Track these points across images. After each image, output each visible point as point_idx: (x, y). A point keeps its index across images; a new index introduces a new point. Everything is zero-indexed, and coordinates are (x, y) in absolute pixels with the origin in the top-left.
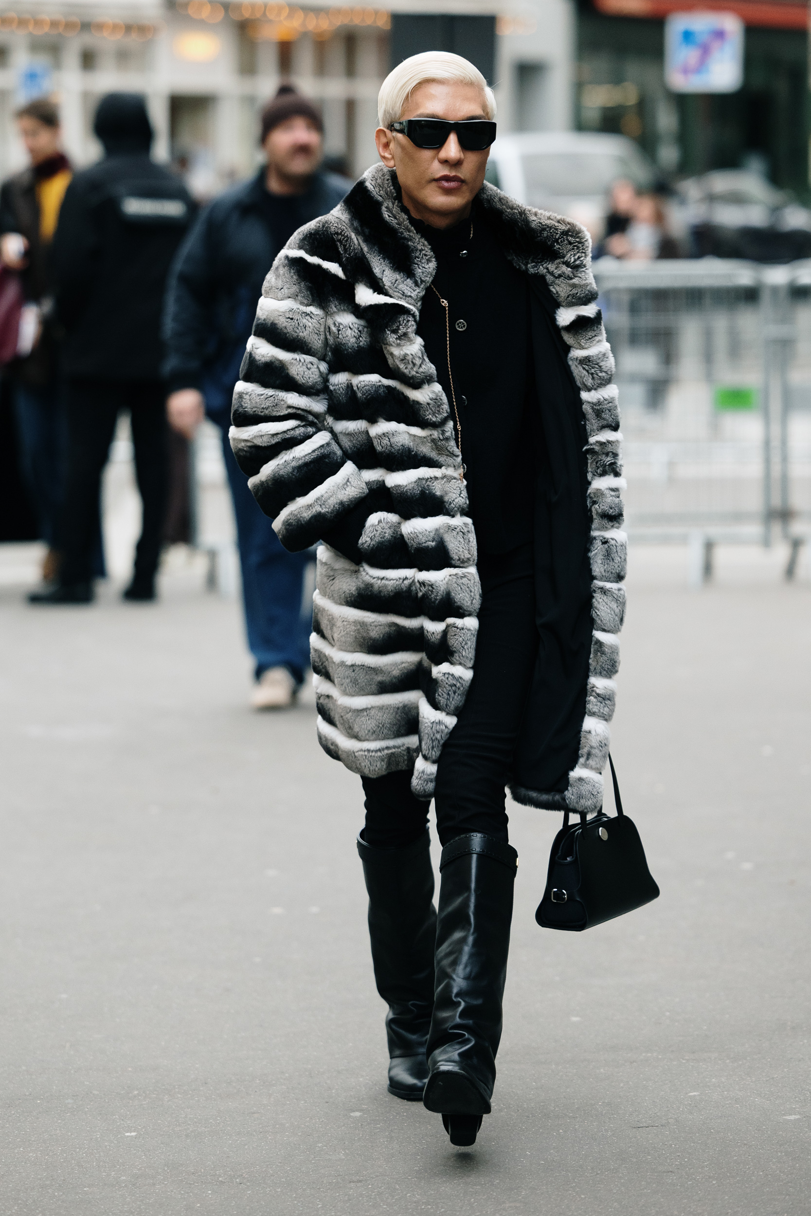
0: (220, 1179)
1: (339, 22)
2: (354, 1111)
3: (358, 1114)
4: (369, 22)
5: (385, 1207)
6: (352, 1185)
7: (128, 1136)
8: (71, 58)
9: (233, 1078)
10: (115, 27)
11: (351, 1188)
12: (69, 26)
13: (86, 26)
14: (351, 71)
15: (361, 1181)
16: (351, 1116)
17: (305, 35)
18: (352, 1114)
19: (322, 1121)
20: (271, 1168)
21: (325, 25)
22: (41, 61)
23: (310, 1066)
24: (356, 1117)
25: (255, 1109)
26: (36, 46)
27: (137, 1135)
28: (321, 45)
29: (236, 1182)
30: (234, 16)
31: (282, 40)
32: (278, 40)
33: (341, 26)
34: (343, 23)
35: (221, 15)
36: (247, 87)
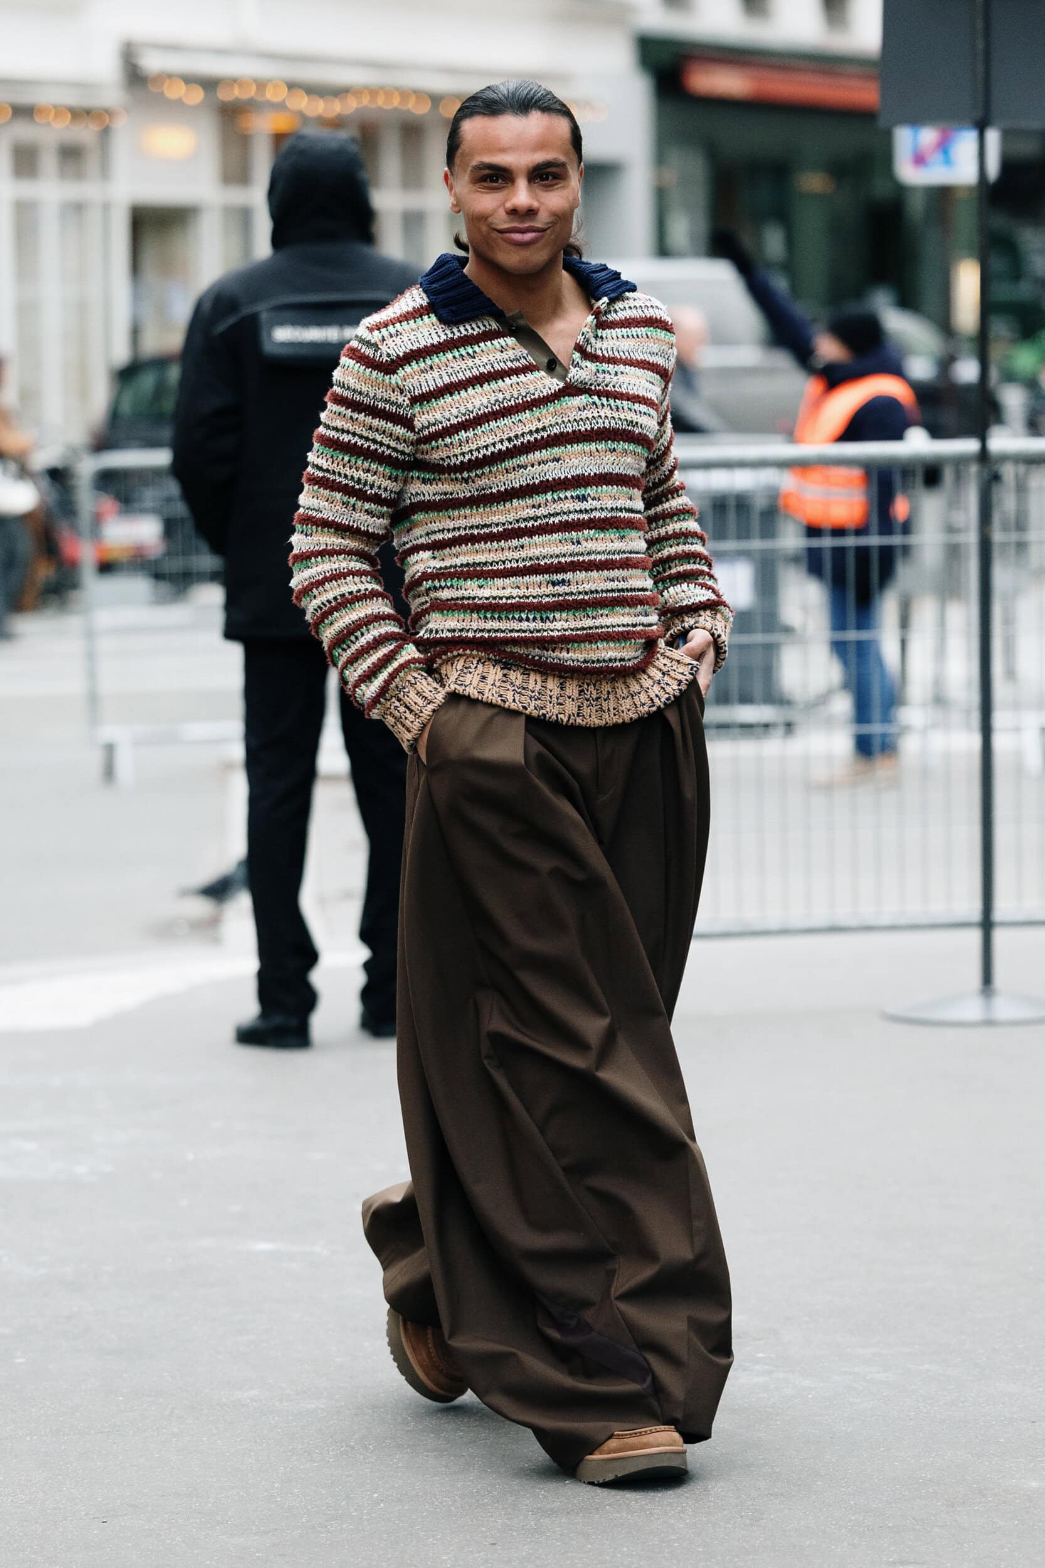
4: (393, 104)
10: (60, 113)
13: (23, 112)
17: (307, 121)
21: (333, 109)
30: (225, 95)
31: (279, 132)
32: (275, 132)
33: (357, 109)
34: (360, 106)
35: (197, 96)
36: (236, 196)
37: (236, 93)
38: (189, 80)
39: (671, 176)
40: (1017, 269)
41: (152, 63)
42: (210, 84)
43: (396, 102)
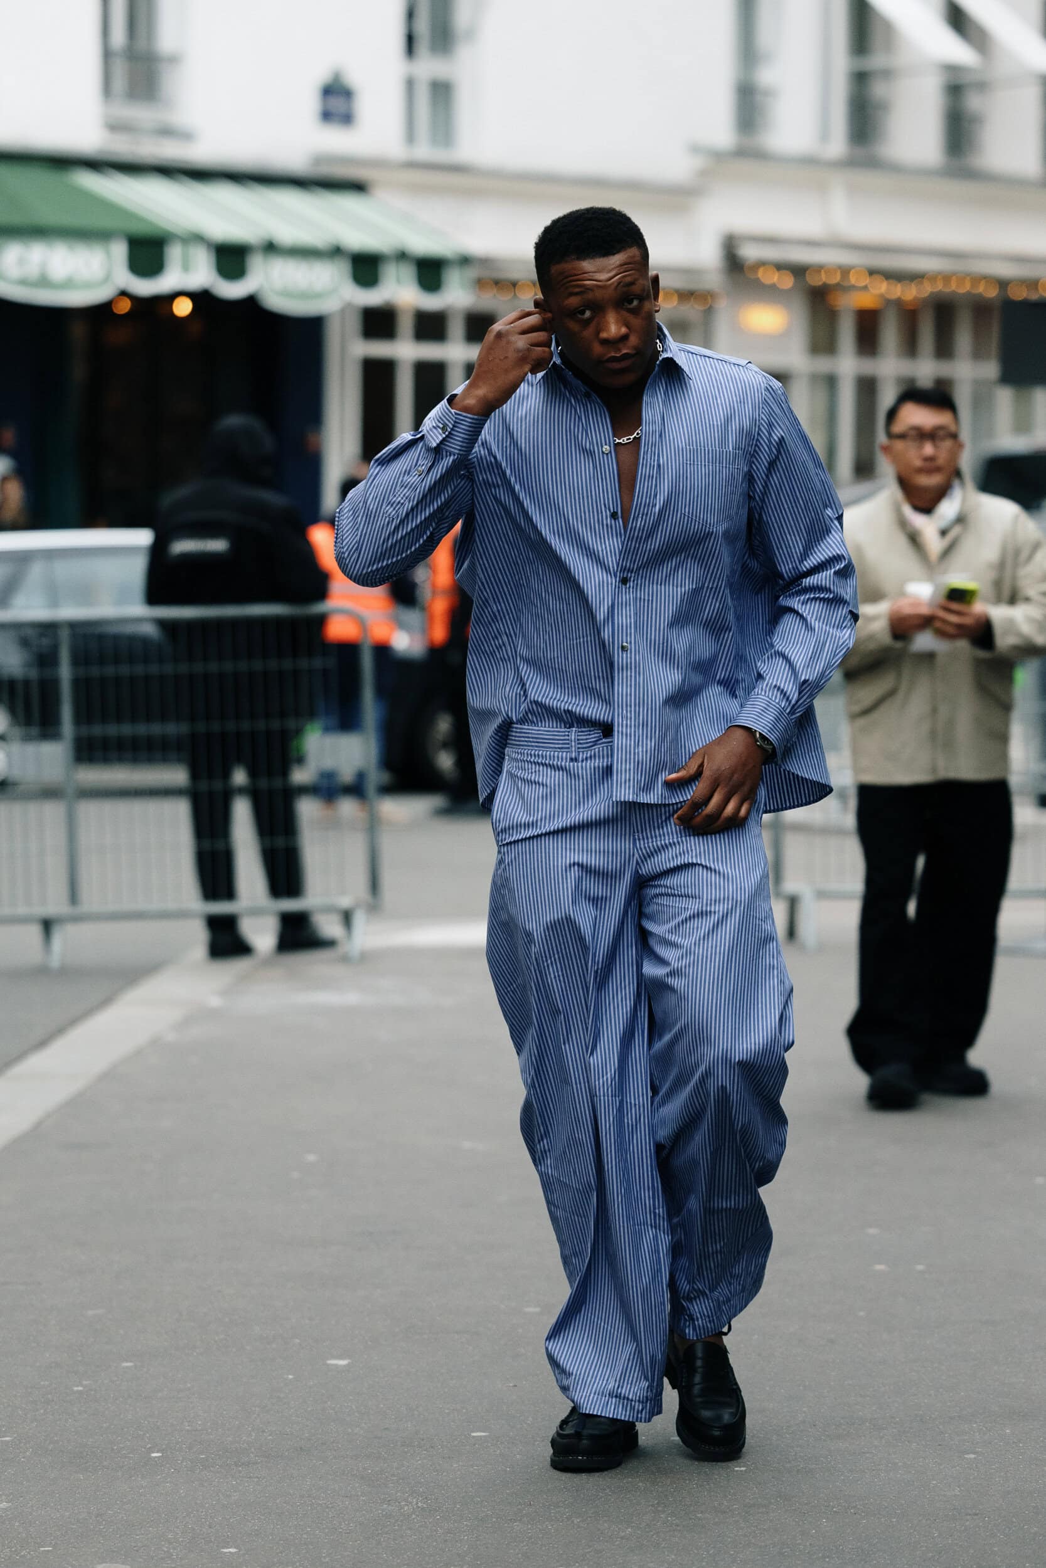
0: (834, 1509)
1: (927, 289)
2: (968, 1454)
3: (972, 1456)
4: (965, 288)
5: (1002, 1537)
6: (968, 1517)
7: (738, 1471)
9: (842, 1421)
11: (967, 1520)
14: (944, 350)
15: (976, 1514)
16: (965, 1458)
17: (888, 302)
18: (966, 1456)
19: (936, 1462)
20: (885, 1501)
21: (910, 293)
23: (921, 1412)
24: (970, 1459)
25: (866, 1449)
27: (746, 1470)
28: (910, 316)
29: (851, 1512)
30: (810, 282)
31: (862, 310)
32: (859, 310)
33: (934, 292)
35: (787, 282)
36: (823, 365)
37: (823, 278)
38: (780, 267)
41: (750, 253)
42: (799, 271)
43: (968, 286)
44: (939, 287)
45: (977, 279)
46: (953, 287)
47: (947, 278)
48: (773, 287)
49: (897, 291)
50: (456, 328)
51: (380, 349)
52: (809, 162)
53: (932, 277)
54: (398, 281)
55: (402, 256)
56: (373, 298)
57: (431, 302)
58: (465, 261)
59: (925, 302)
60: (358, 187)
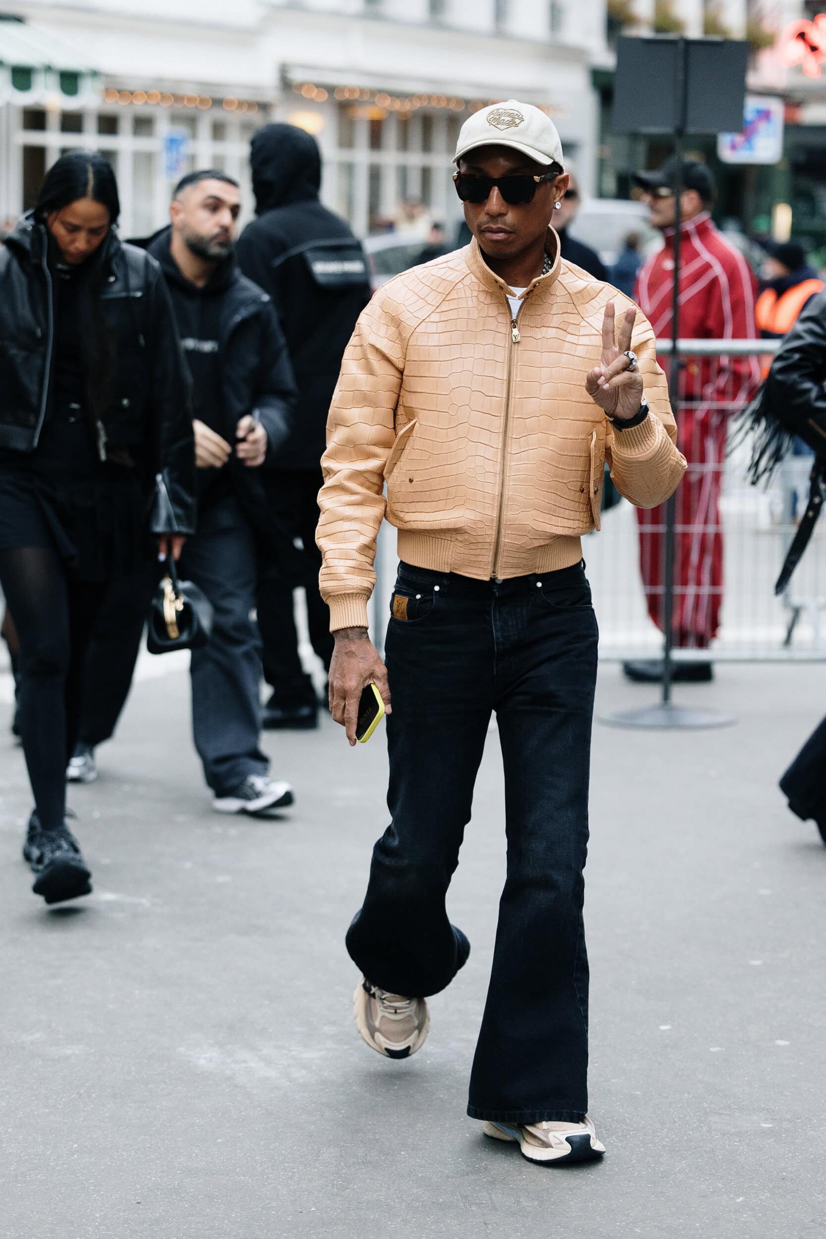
1: (417, 105)
8: (204, 129)
10: (241, 104)
12: (202, 101)
13: (218, 102)
14: (427, 147)
17: (391, 113)
21: (407, 107)
22: (181, 130)
26: (175, 118)
28: (404, 124)
30: (338, 97)
31: (373, 119)
32: (371, 119)
33: (420, 107)
34: (422, 105)
35: (325, 96)
36: (345, 155)
37: (347, 95)
38: (318, 86)
39: (608, 151)
40: (813, 210)
41: (297, 76)
42: (331, 89)
43: (443, 104)
44: (425, 104)
45: (449, 99)
46: (434, 104)
47: (429, 97)
48: (311, 101)
49: (398, 106)
50: (90, 124)
51: (35, 138)
52: (336, 14)
53: (420, 97)
54: (46, 87)
55: (48, 69)
56: (27, 99)
57: (71, 104)
58: (95, 74)
59: (415, 114)
60: (18, 19)
